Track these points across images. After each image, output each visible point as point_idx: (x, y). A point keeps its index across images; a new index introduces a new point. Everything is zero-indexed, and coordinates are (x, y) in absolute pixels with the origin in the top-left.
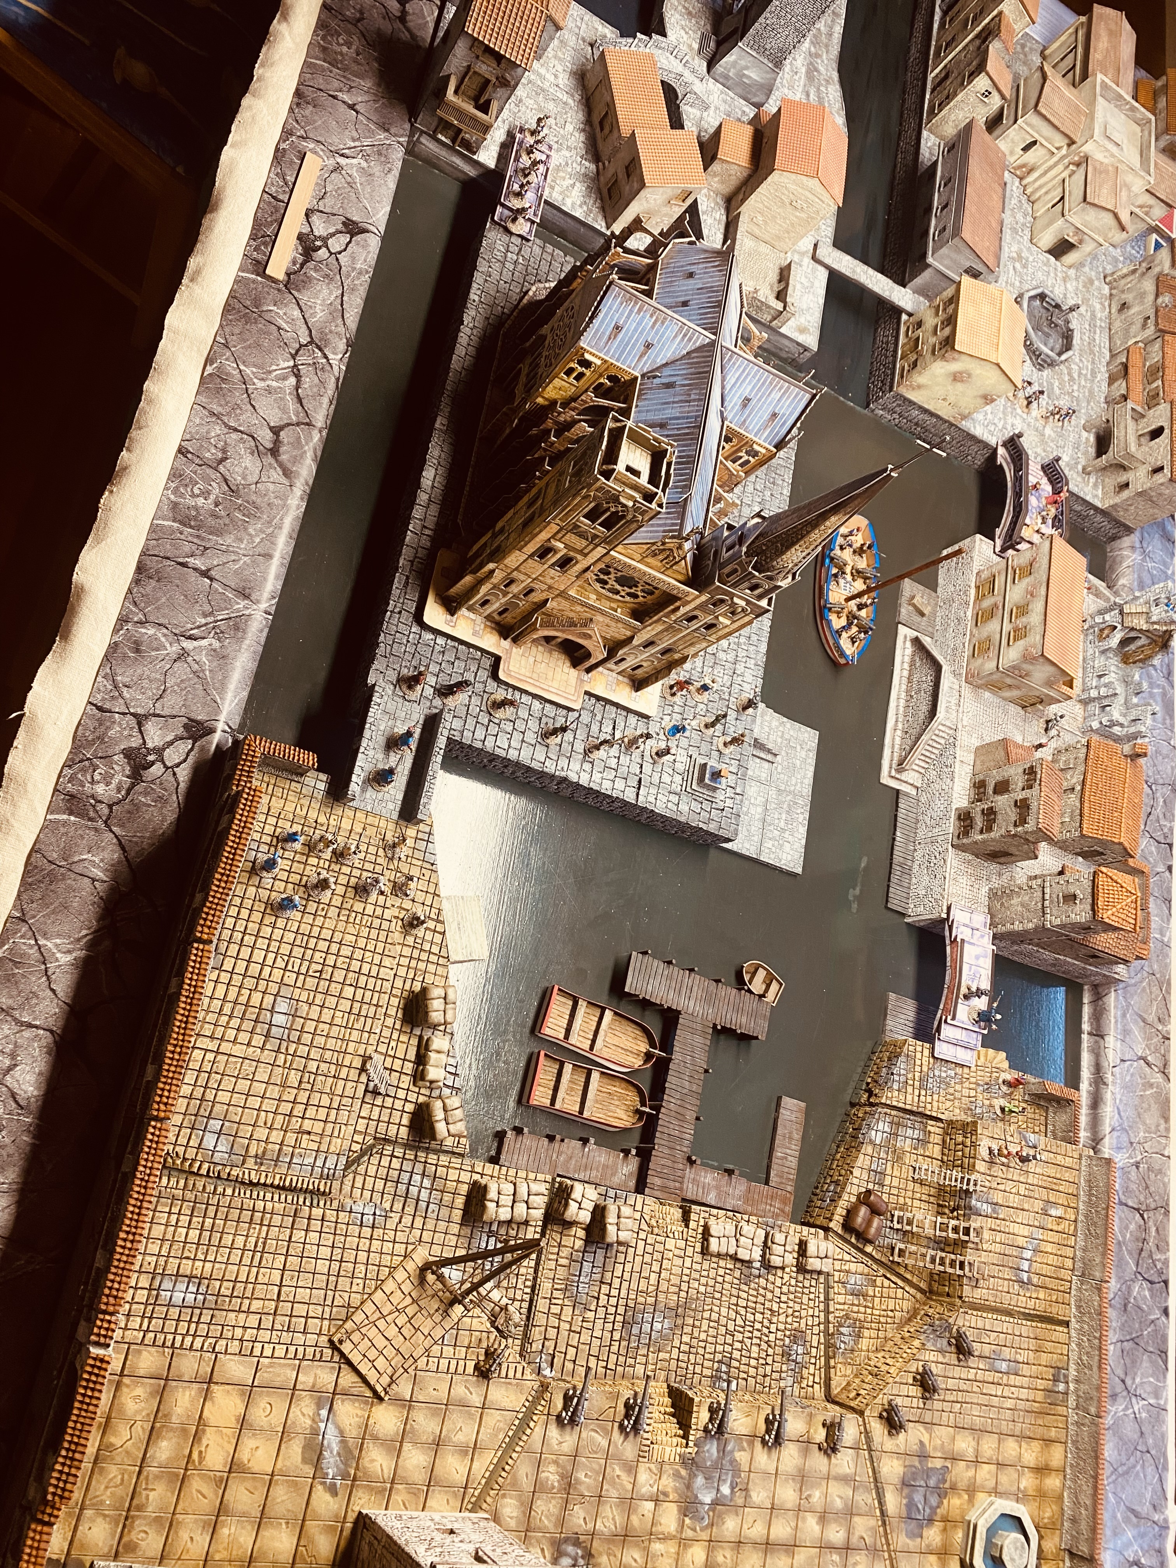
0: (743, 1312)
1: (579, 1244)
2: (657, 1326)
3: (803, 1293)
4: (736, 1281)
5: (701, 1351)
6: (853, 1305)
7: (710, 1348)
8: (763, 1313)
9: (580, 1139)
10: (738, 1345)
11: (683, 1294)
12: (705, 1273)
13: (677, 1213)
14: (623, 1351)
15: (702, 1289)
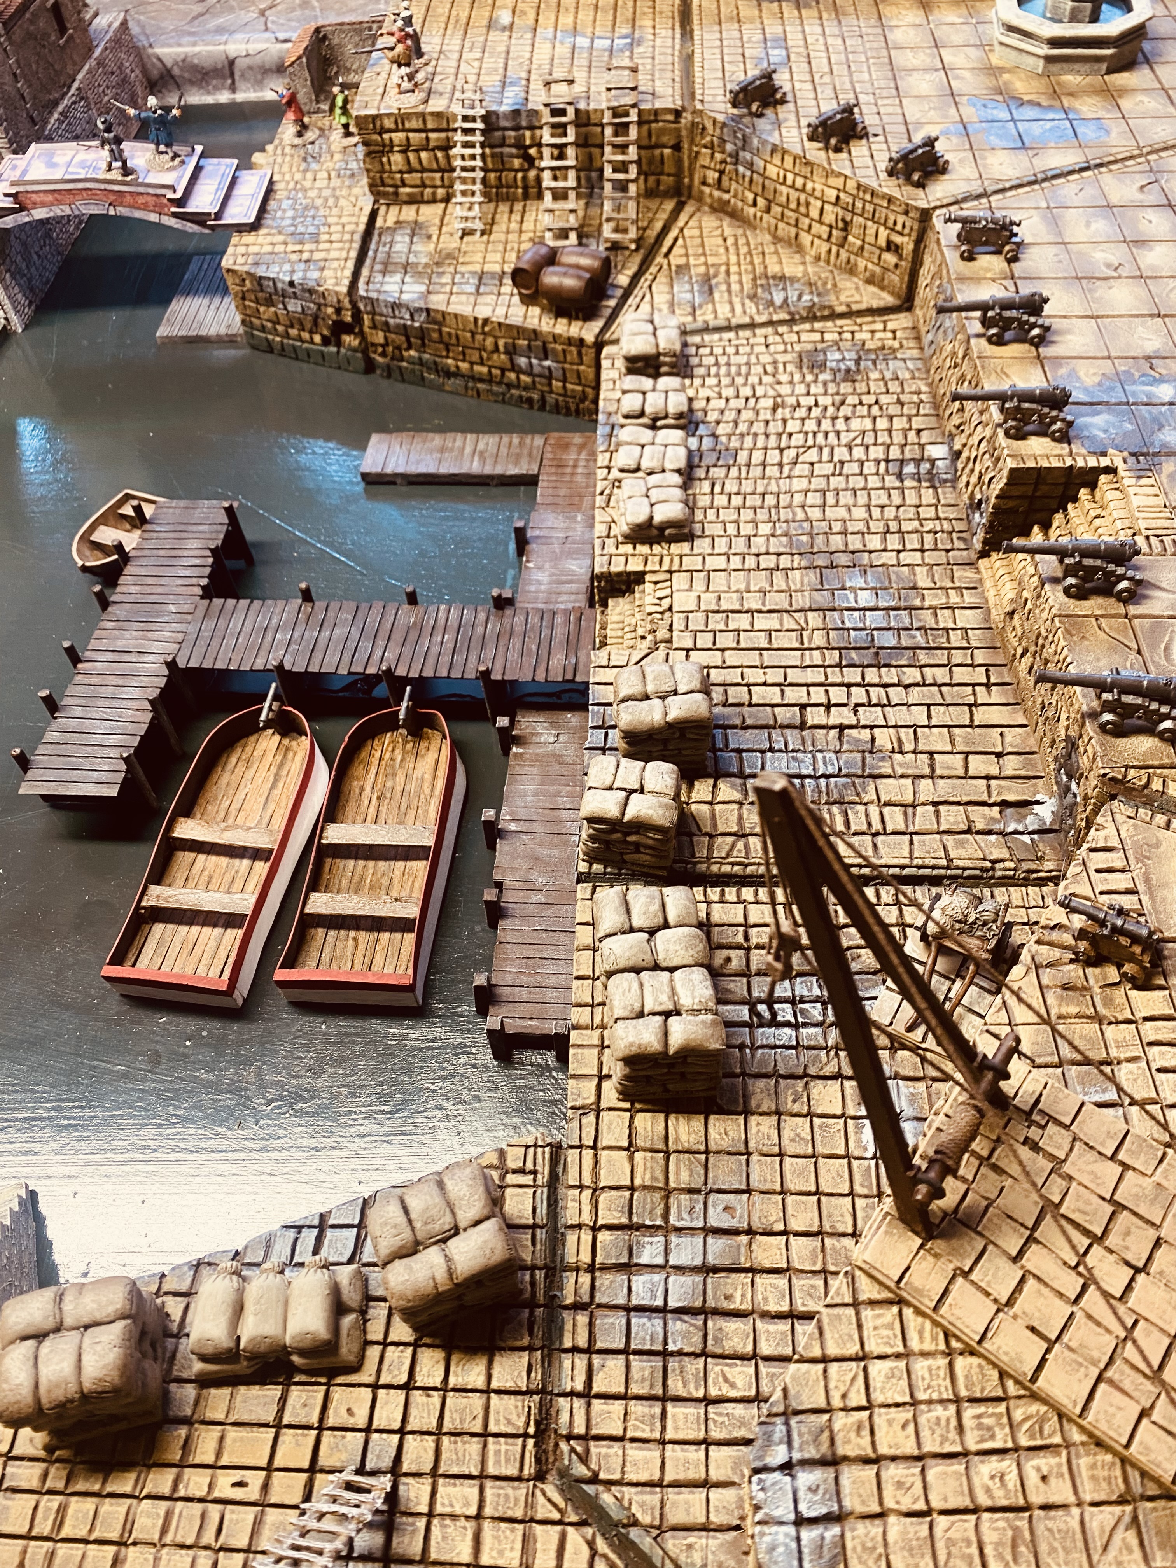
0: (789, 455)
1: (727, 790)
2: (865, 599)
3: (728, 364)
4: (734, 472)
5: (890, 513)
6: (729, 291)
7: (879, 497)
8: (785, 421)
9: (492, 847)
10: (859, 453)
11: (785, 561)
12: (731, 529)
13: (618, 608)
14: (941, 657)
15: (765, 529)
